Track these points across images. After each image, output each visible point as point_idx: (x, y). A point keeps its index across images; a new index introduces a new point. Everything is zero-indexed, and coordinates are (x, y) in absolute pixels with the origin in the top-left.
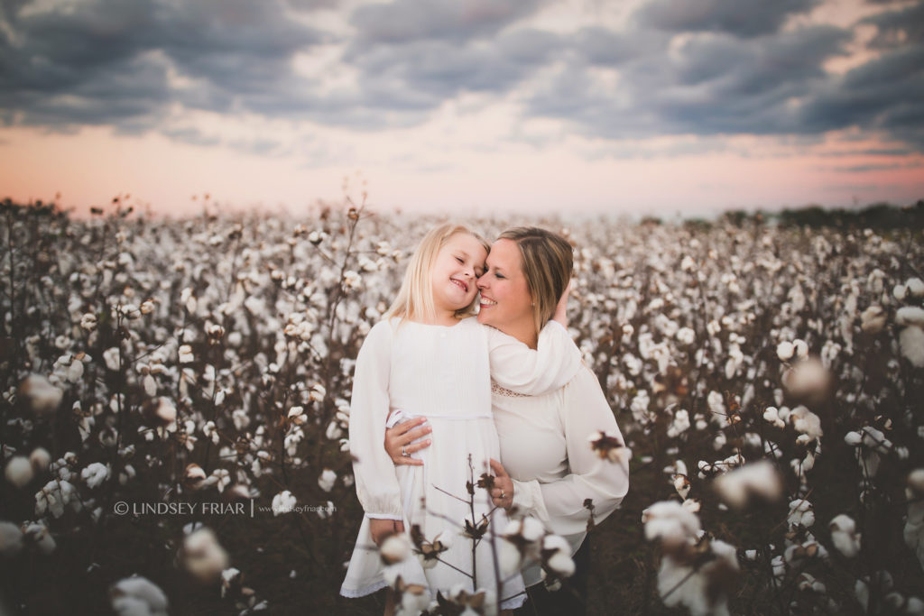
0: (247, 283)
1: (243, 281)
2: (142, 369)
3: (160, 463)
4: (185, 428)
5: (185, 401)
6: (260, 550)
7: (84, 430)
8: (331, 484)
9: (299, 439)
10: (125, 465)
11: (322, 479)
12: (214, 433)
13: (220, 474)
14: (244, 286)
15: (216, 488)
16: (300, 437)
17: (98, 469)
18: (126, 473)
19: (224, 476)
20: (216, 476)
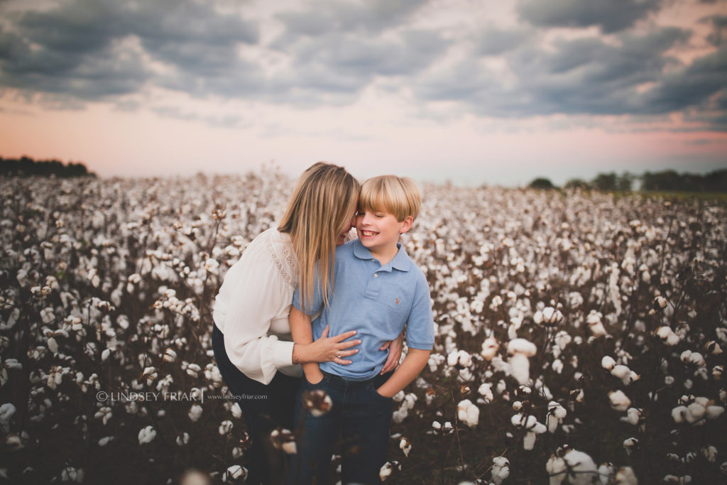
0: (153, 258)
1: (150, 257)
2: (47, 333)
3: (68, 398)
4: (76, 378)
5: (88, 352)
6: (152, 460)
7: (3, 377)
8: (197, 416)
9: (169, 384)
10: (44, 399)
11: (190, 412)
12: (97, 382)
13: (105, 410)
14: (151, 260)
15: (102, 421)
16: (170, 382)
17: (8, 409)
18: (44, 404)
19: (108, 412)
20: (103, 412)
